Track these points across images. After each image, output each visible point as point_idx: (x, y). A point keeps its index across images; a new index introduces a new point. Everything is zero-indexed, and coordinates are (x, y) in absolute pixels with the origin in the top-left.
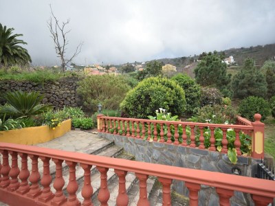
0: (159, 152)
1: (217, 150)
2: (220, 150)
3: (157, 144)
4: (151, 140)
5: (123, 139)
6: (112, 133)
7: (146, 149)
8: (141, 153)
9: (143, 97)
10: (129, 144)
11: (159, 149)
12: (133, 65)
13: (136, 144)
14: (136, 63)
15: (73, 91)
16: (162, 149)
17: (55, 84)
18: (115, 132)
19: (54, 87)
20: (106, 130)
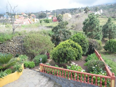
0: (73, 84)
1: (98, 85)
2: (99, 85)
3: (72, 81)
4: (69, 79)
5: (55, 77)
6: (49, 73)
7: (67, 83)
8: (64, 84)
9: (63, 54)
10: (58, 80)
11: (73, 83)
12: (45, 13)
13: (62, 80)
14: (47, 11)
15: (20, 44)
16: (75, 83)
17: (11, 41)
18: (50, 73)
19: (10, 43)
20: (45, 71)
